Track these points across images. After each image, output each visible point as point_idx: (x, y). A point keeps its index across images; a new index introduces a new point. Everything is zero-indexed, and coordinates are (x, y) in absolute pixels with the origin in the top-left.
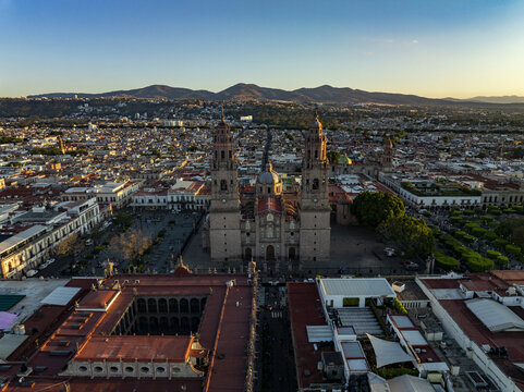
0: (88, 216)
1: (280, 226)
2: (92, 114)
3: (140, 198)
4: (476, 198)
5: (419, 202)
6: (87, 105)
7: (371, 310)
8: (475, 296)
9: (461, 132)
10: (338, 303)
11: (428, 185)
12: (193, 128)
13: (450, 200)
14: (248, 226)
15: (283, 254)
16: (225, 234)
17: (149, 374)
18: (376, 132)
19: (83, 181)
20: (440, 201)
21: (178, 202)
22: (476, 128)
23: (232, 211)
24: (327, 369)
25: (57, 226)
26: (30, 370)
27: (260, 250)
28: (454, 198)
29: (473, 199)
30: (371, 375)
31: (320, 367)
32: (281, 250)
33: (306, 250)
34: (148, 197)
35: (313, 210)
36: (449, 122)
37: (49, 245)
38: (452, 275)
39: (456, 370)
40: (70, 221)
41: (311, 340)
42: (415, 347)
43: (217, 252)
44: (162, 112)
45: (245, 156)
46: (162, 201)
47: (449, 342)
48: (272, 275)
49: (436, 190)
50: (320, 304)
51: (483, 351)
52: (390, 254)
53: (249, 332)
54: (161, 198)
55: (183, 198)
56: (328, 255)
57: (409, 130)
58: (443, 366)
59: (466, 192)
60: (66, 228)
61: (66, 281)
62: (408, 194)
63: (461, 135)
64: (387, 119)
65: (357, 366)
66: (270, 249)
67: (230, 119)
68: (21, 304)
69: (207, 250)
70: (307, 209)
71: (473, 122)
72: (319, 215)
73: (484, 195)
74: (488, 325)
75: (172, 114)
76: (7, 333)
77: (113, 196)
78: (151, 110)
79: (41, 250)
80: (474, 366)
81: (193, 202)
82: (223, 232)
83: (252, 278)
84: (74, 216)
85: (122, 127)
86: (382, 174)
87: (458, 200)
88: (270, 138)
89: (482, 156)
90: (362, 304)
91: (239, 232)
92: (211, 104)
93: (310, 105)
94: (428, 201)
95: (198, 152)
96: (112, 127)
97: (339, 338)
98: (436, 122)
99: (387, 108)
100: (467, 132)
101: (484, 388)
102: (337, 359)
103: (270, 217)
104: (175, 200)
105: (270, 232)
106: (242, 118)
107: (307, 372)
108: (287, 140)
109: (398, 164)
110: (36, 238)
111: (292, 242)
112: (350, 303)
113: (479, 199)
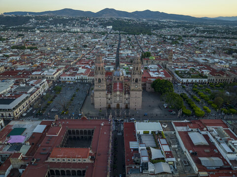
0: (43, 87)
1: (122, 96)
2: (37, 24)
3: (64, 77)
4: (205, 79)
5: (181, 80)
6: (34, 19)
7: (153, 135)
8: (192, 131)
9: (208, 37)
10: (142, 132)
11: (186, 72)
12: (84, 33)
13: (194, 80)
14: (109, 96)
15: (123, 107)
16: (100, 99)
17: (76, 162)
18: (169, 37)
19: (38, 67)
20: (190, 80)
21: (80, 79)
22: (216, 36)
23: (103, 90)
24: (135, 160)
25: (32, 93)
26: (35, 160)
27: (114, 105)
28: (196, 79)
29: (204, 80)
30: (149, 163)
31: (133, 158)
32: (122, 106)
33: (132, 105)
34: (67, 77)
35: (135, 91)
36: (204, 32)
37: (30, 102)
38: (186, 121)
39: (179, 160)
40: (36, 90)
41: (131, 147)
42: (165, 152)
43: (97, 106)
44: (70, 23)
45: (108, 51)
46: (73, 79)
47: (179, 148)
48: (118, 116)
49: (189, 75)
50: (135, 132)
51: (189, 152)
52: (165, 107)
53: (109, 145)
54: (73, 77)
55: (82, 77)
56: (141, 107)
57: (185, 36)
58: (174, 159)
59: (202, 76)
60: (35, 94)
61: (40, 122)
62: (177, 76)
63: (208, 39)
64: (175, 29)
65: (145, 159)
66: (118, 105)
67: (102, 27)
68: (25, 132)
69: (93, 104)
70: (133, 90)
71: (215, 32)
72: (137, 92)
73: (208, 78)
74: (194, 143)
75: (74, 24)
76: (23, 144)
77: (53, 76)
78: (64, 22)
79: (27, 104)
80: (186, 158)
81: (86, 79)
82: (99, 99)
83: (110, 122)
84: (38, 88)
85: (51, 31)
86: (168, 65)
87: (198, 80)
88: (120, 39)
89: (214, 53)
90: (150, 133)
91: (106, 98)
92: (93, 20)
93: (140, 20)
94: (185, 80)
95: (87, 48)
96: (47, 32)
97: (140, 148)
98: (198, 31)
99: (176, 22)
100: (211, 37)
101: (187, 166)
102: (139, 156)
103: (118, 93)
104: (79, 78)
105: (118, 98)
106: (107, 27)
107: (129, 160)
108: (128, 41)
109: (176, 58)
110: (25, 100)
111: (127, 102)
112: (146, 133)
113: (206, 80)
